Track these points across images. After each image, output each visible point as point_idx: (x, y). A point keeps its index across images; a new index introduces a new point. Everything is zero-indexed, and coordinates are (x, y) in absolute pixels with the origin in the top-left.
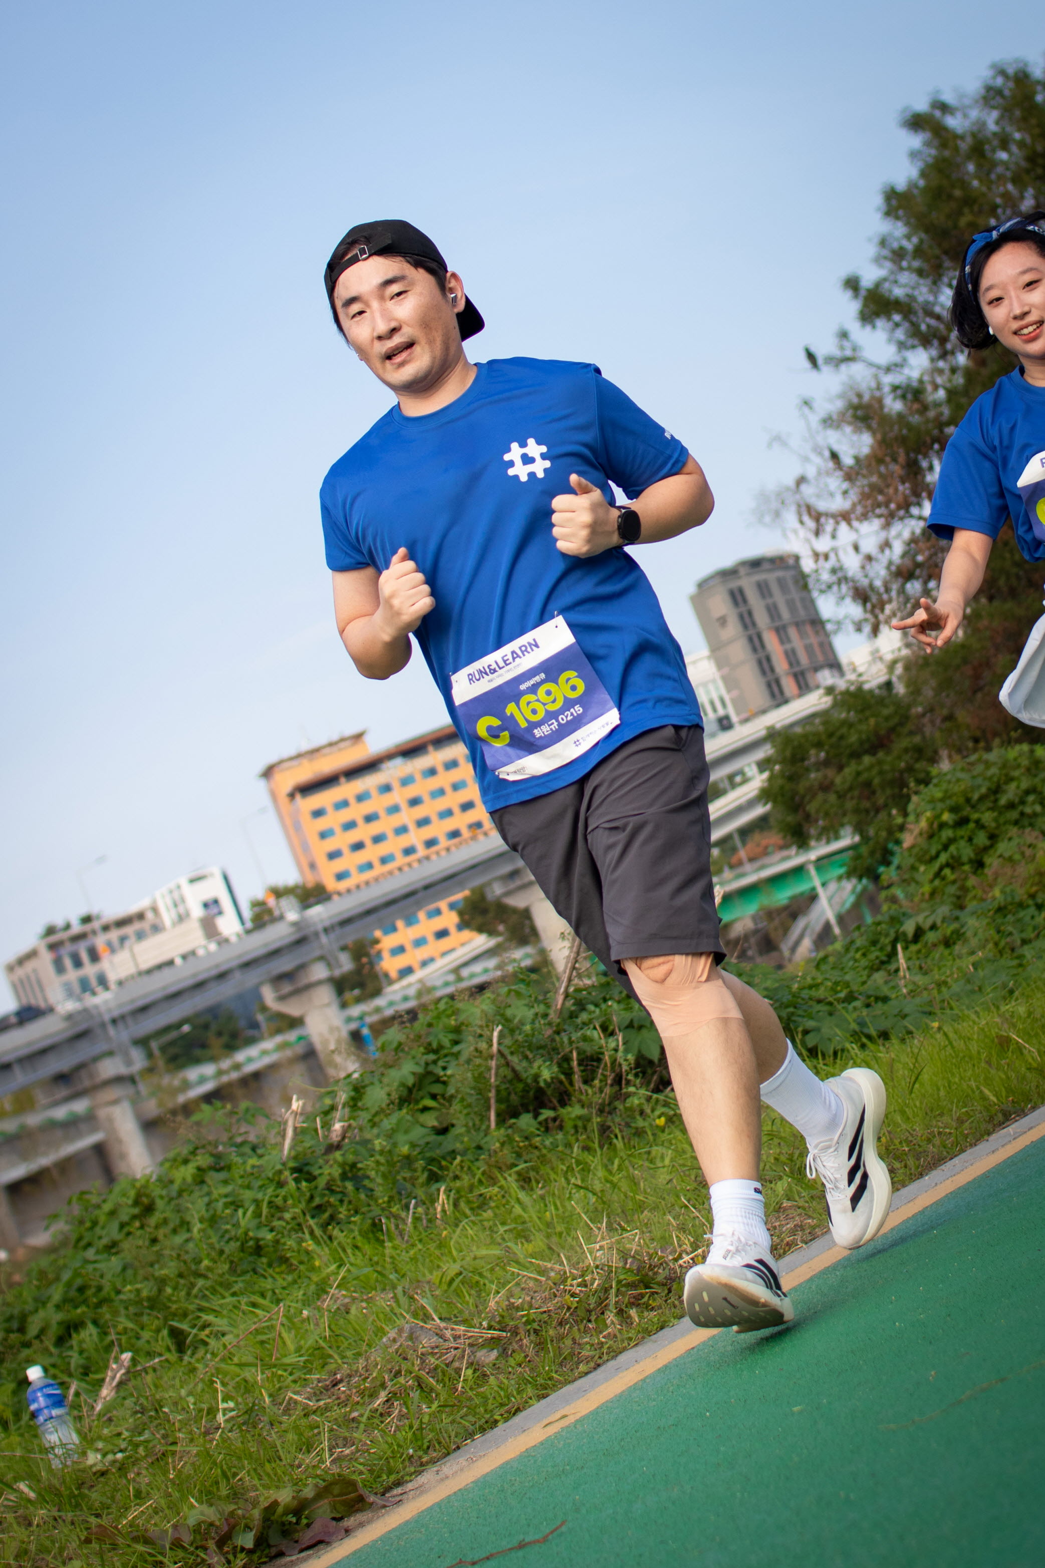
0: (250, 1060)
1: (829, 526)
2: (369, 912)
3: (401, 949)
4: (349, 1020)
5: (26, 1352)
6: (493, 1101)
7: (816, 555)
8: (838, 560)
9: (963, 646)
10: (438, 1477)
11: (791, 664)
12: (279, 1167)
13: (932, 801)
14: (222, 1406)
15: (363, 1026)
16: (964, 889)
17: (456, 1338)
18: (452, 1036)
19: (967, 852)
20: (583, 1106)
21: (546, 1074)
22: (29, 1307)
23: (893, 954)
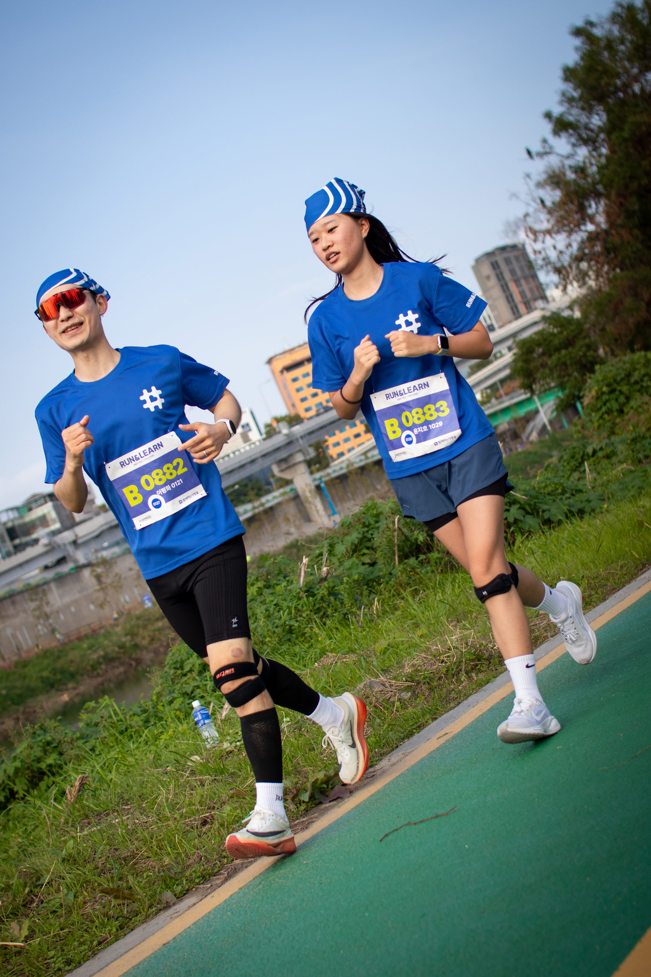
0: (268, 501)
1: (541, 237)
2: (322, 428)
3: (337, 444)
4: (315, 480)
5: (184, 679)
6: (396, 552)
7: (535, 252)
8: (546, 253)
9: (609, 294)
10: (390, 763)
11: (522, 297)
12: (298, 590)
13: (598, 381)
14: (285, 720)
15: (321, 482)
16: (614, 424)
17: (391, 686)
18: (374, 519)
19: (615, 406)
20: (439, 553)
21: (421, 538)
22: (184, 658)
23: (581, 463)
